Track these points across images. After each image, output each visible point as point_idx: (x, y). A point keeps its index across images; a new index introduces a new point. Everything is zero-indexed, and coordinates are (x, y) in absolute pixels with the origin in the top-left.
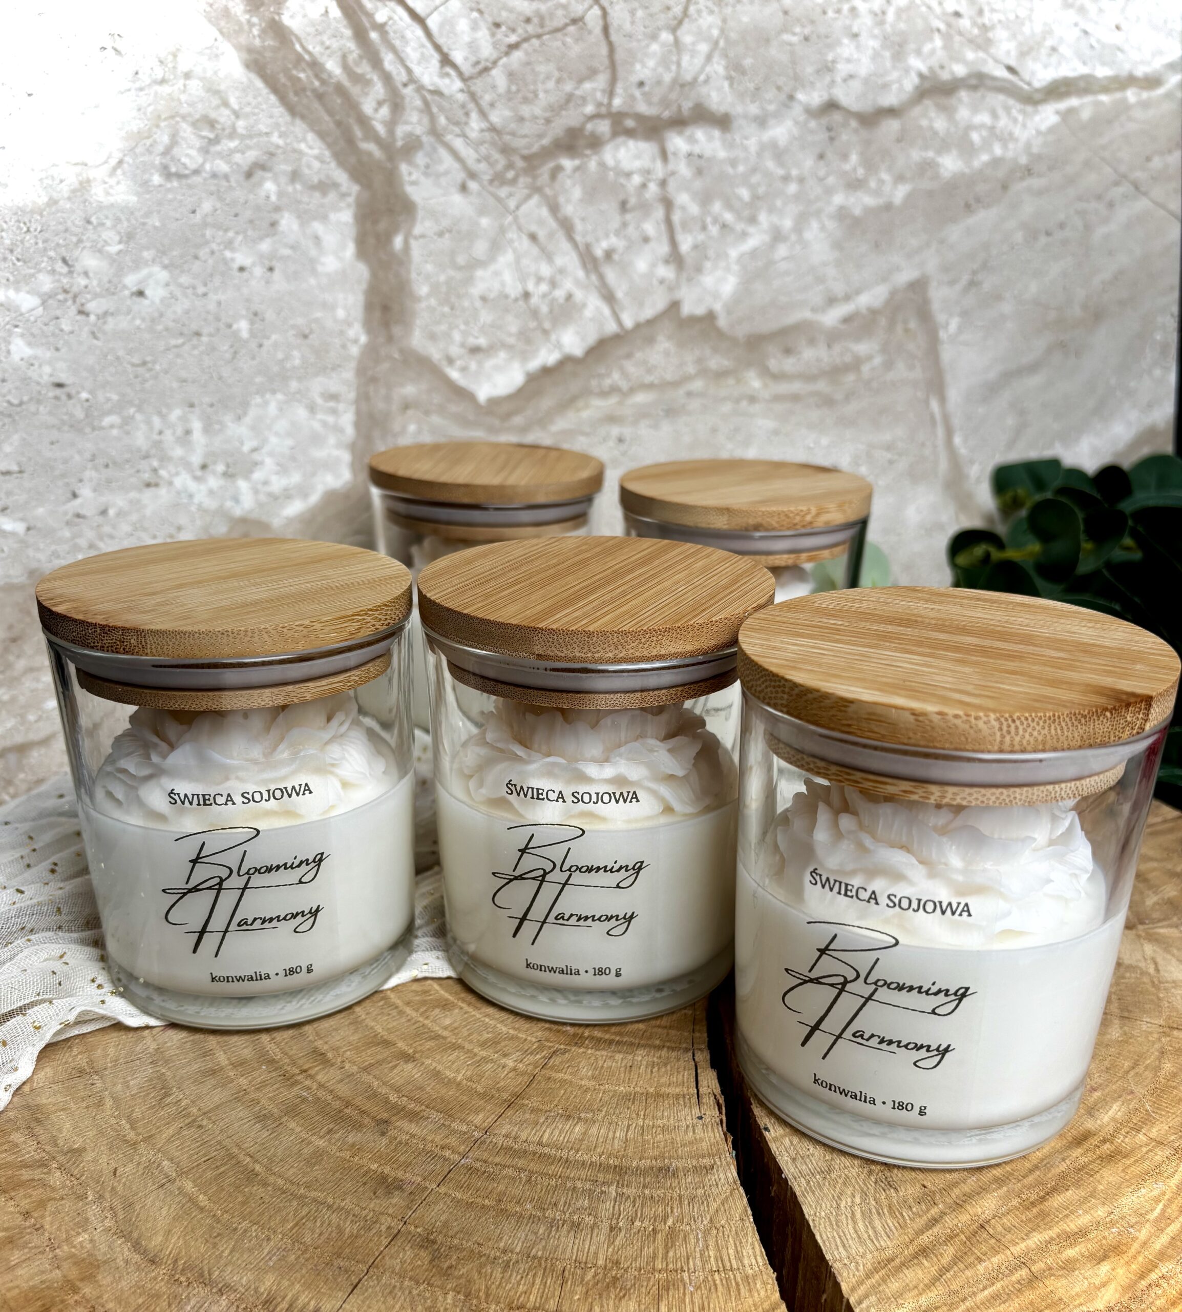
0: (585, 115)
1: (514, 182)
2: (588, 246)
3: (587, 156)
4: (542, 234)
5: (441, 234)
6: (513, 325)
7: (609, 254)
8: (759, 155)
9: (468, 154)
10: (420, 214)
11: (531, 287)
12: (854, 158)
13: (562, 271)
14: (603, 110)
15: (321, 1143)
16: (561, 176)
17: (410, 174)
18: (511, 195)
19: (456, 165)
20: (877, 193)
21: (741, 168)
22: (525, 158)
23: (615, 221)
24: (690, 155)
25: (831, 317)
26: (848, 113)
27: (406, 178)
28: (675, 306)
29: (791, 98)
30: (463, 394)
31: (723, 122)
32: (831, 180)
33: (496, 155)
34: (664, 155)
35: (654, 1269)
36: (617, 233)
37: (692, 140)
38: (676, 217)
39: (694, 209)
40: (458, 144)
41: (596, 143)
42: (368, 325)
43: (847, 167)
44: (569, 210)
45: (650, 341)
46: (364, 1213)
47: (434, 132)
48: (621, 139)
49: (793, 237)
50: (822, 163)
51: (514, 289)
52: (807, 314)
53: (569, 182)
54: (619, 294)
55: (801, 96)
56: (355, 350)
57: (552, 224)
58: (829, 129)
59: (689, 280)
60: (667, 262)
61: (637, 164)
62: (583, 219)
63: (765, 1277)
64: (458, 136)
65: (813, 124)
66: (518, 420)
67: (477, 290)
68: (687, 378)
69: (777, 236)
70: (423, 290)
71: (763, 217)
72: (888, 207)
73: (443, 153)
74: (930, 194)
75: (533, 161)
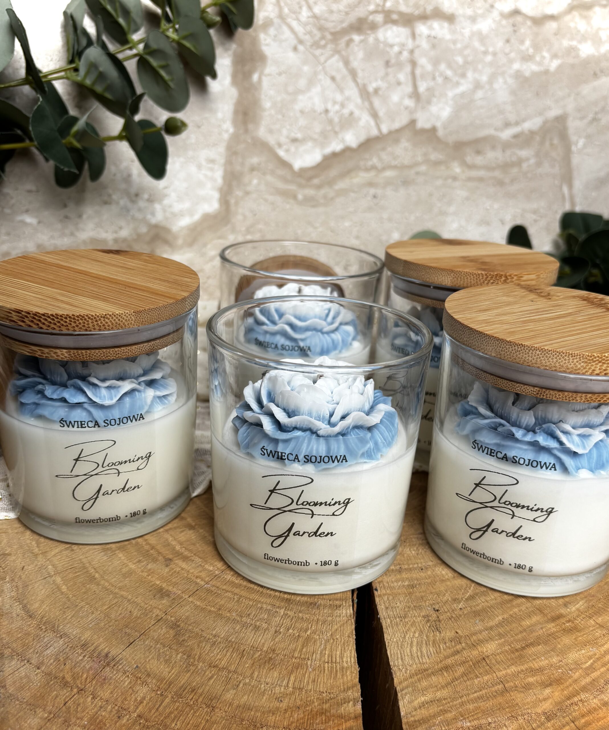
0: (369, 11)
1: (324, 47)
2: (365, 86)
3: (368, 34)
4: (338, 77)
5: (280, 74)
6: (318, 128)
7: (376, 91)
8: (470, 38)
9: (300, 30)
10: (269, 62)
11: (329, 106)
12: (528, 43)
13: (348, 99)
14: (380, 9)
15: (133, 567)
16: (352, 45)
17: (265, 40)
18: (322, 54)
19: (292, 36)
20: (540, 64)
21: (459, 46)
22: (332, 34)
23: (382, 72)
24: (429, 36)
25: (506, 134)
26: (526, 17)
27: (263, 42)
28: (413, 122)
29: (492, 6)
30: (286, 165)
31: (450, 18)
32: (513, 55)
33: (315, 32)
34: (414, 36)
35: (293, 656)
36: (383, 79)
37: (431, 28)
38: (418, 72)
39: (429, 68)
40: (294, 24)
41: (374, 27)
42: (235, 122)
43: (523, 48)
44: (355, 64)
45: (397, 141)
46: (146, 606)
47: (281, 17)
48: (389, 26)
49: (487, 87)
50: (508, 45)
51: (319, 107)
52: (492, 132)
53: (356, 49)
54: (381, 114)
55: (498, 6)
56: (226, 136)
57: (344, 71)
58: (514, 25)
59: (423, 108)
60: (410, 97)
61: (397, 40)
62: (363, 70)
63: (353, 669)
64: (295, 20)
65: (504, 22)
66: (316, 181)
67: (298, 107)
68: (417, 164)
69: (478, 86)
70: (267, 104)
71: (470, 75)
72: (546, 72)
73: (285, 28)
74: (573, 66)
75: (336, 36)
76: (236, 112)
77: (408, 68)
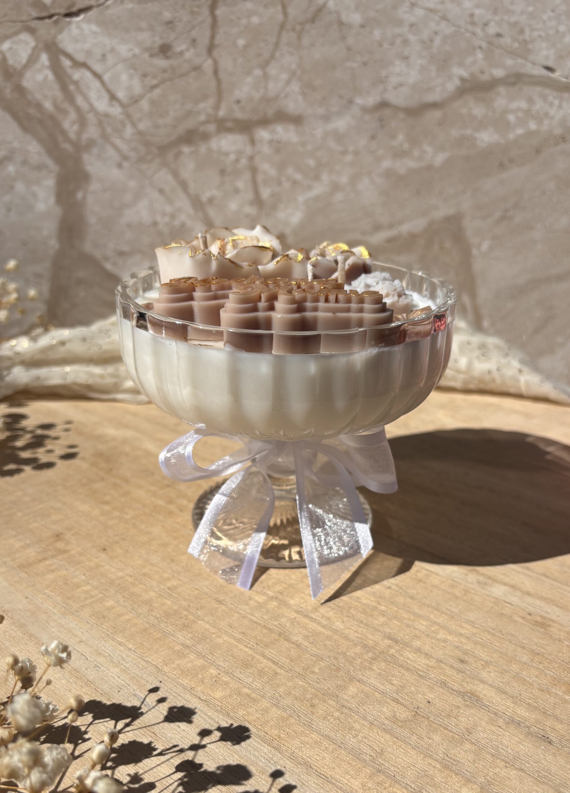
0: (199, 122)
1: (151, 161)
2: (197, 196)
3: (199, 145)
4: (167, 189)
5: (104, 191)
6: (146, 240)
7: (211, 200)
8: (324, 138)
9: (124, 147)
10: (93, 180)
11: (159, 218)
12: (401, 137)
13: (179, 210)
14: (212, 118)
16: (181, 157)
17: (89, 160)
18: (149, 168)
19: (116, 154)
20: (419, 159)
22: (159, 148)
23: (216, 181)
24: (271, 142)
25: (378, 239)
26: (397, 108)
27: (86, 162)
29: (351, 102)
30: (113, 277)
31: (297, 120)
32: (381, 152)
33: (141, 147)
34: (253, 142)
36: (218, 188)
37: (273, 132)
38: (260, 178)
39: (273, 172)
41: (206, 137)
42: (60, 239)
43: (395, 143)
44: (185, 175)
47: (105, 136)
48: (223, 134)
49: (348, 188)
50: (374, 142)
51: (147, 220)
53: (186, 160)
54: (217, 222)
55: (359, 101)
56: (52, 252)
57: (174, 183)
58: (381, 120)
59: (267, 214)
60: (251, 203)
61: (233, 148)
62: (195, 181)
64: (118, 138)
65: (367, 117)
67: (124, 221)
69: (336, 187)
70: (92, 220)
71: (325, 177)
72: (430, 168)
73: (109, 147)
74: (467, 158)
75: (163, 149)
76: (61, 229)
77: (247, 176)
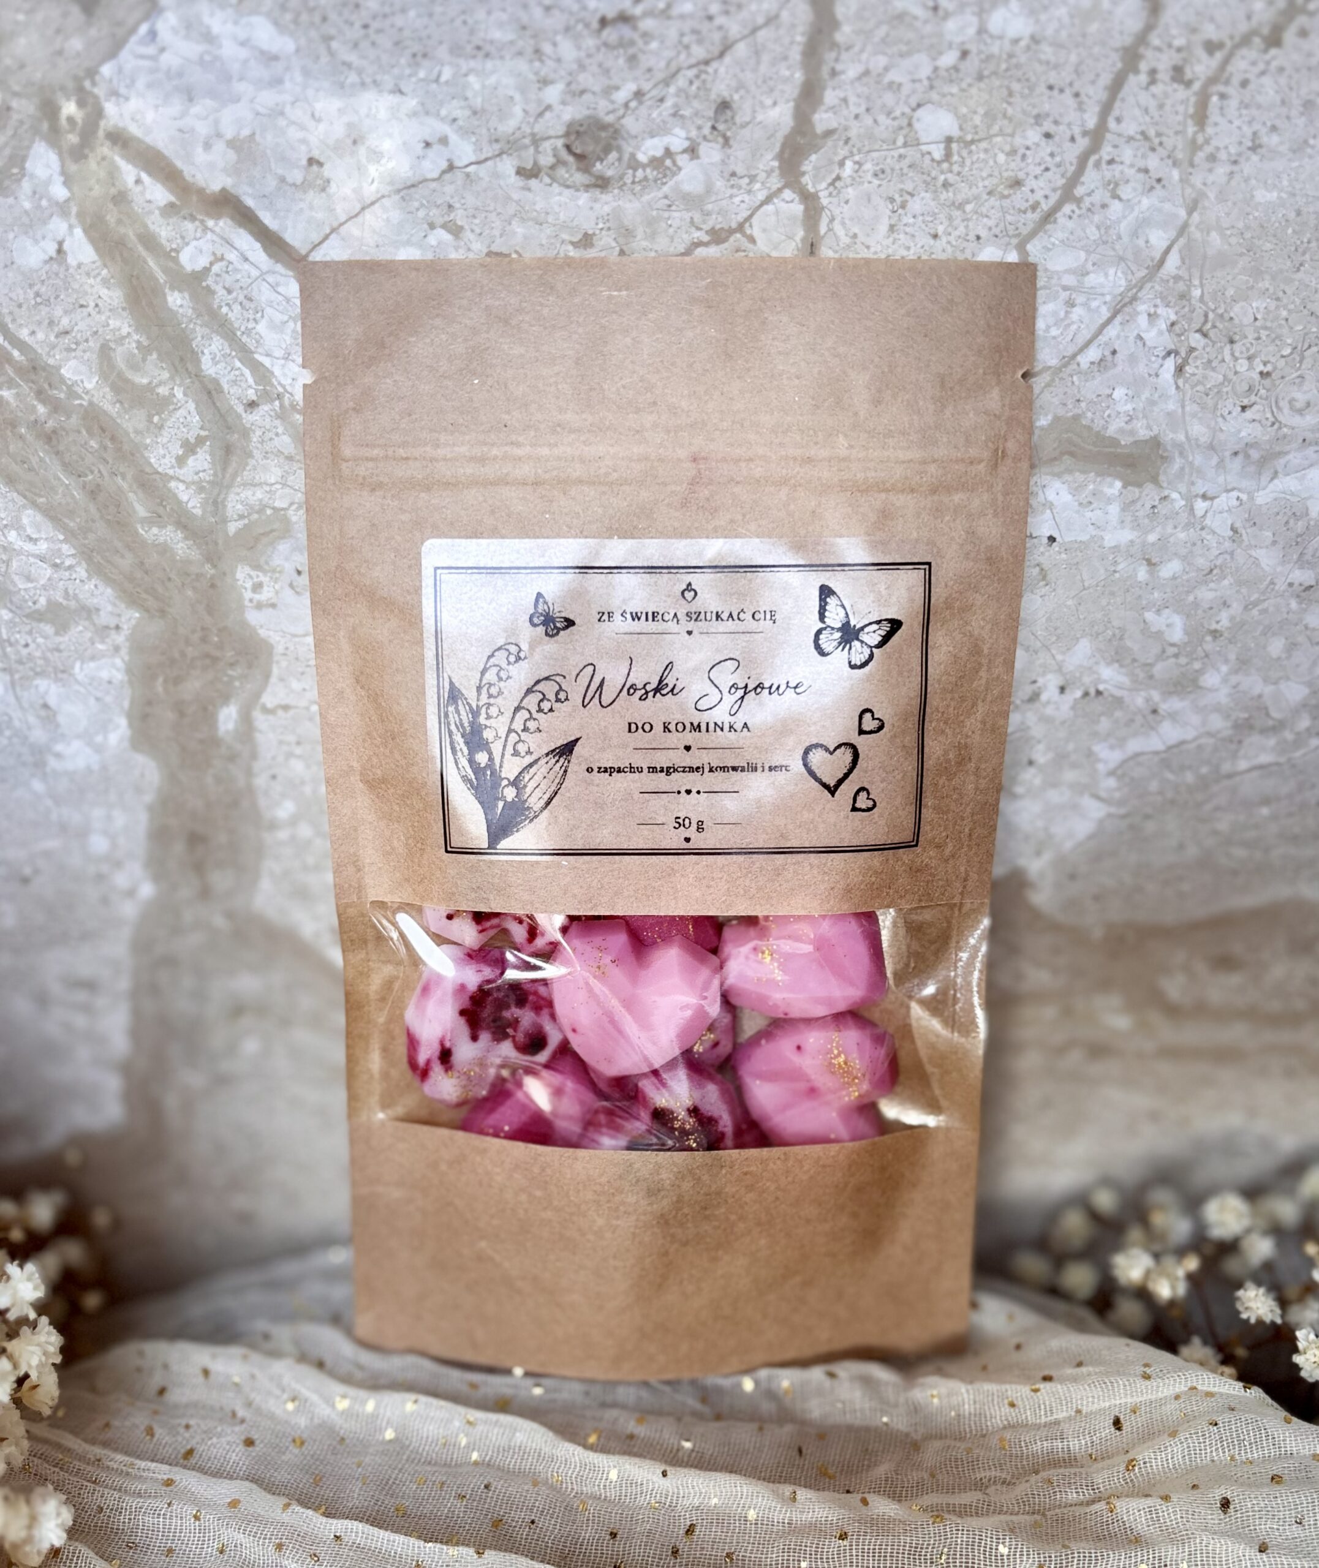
10: (278, 665)
42: (157, 866)
56: (130, 910)
76: (159, 836)
